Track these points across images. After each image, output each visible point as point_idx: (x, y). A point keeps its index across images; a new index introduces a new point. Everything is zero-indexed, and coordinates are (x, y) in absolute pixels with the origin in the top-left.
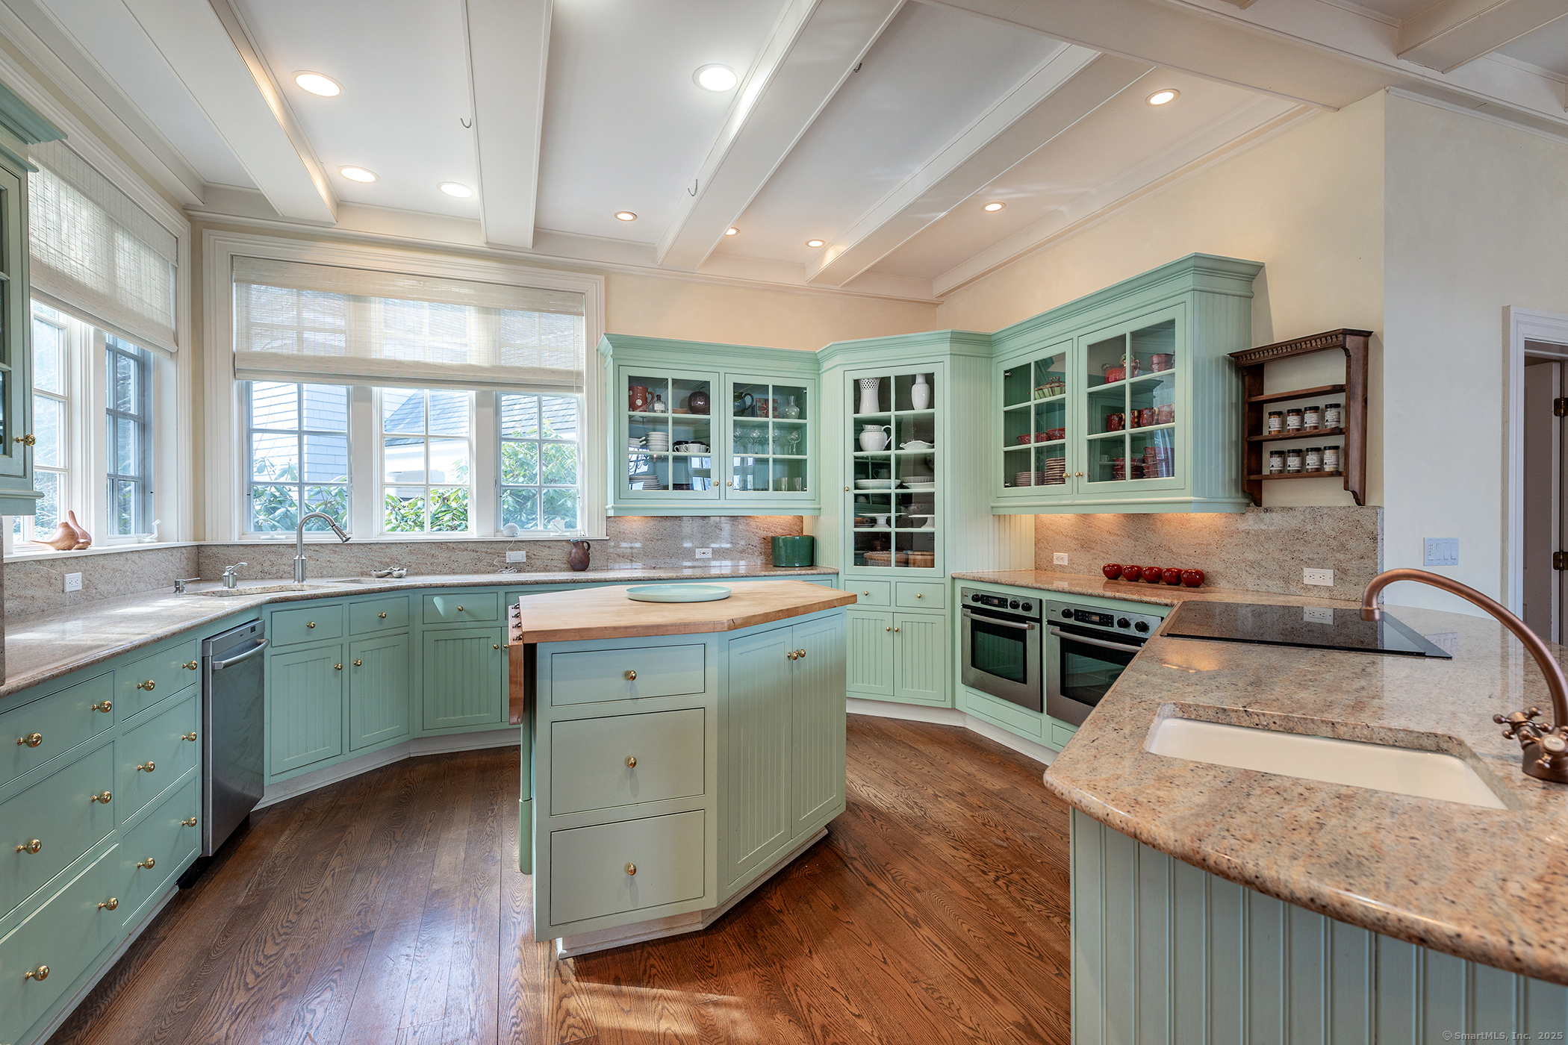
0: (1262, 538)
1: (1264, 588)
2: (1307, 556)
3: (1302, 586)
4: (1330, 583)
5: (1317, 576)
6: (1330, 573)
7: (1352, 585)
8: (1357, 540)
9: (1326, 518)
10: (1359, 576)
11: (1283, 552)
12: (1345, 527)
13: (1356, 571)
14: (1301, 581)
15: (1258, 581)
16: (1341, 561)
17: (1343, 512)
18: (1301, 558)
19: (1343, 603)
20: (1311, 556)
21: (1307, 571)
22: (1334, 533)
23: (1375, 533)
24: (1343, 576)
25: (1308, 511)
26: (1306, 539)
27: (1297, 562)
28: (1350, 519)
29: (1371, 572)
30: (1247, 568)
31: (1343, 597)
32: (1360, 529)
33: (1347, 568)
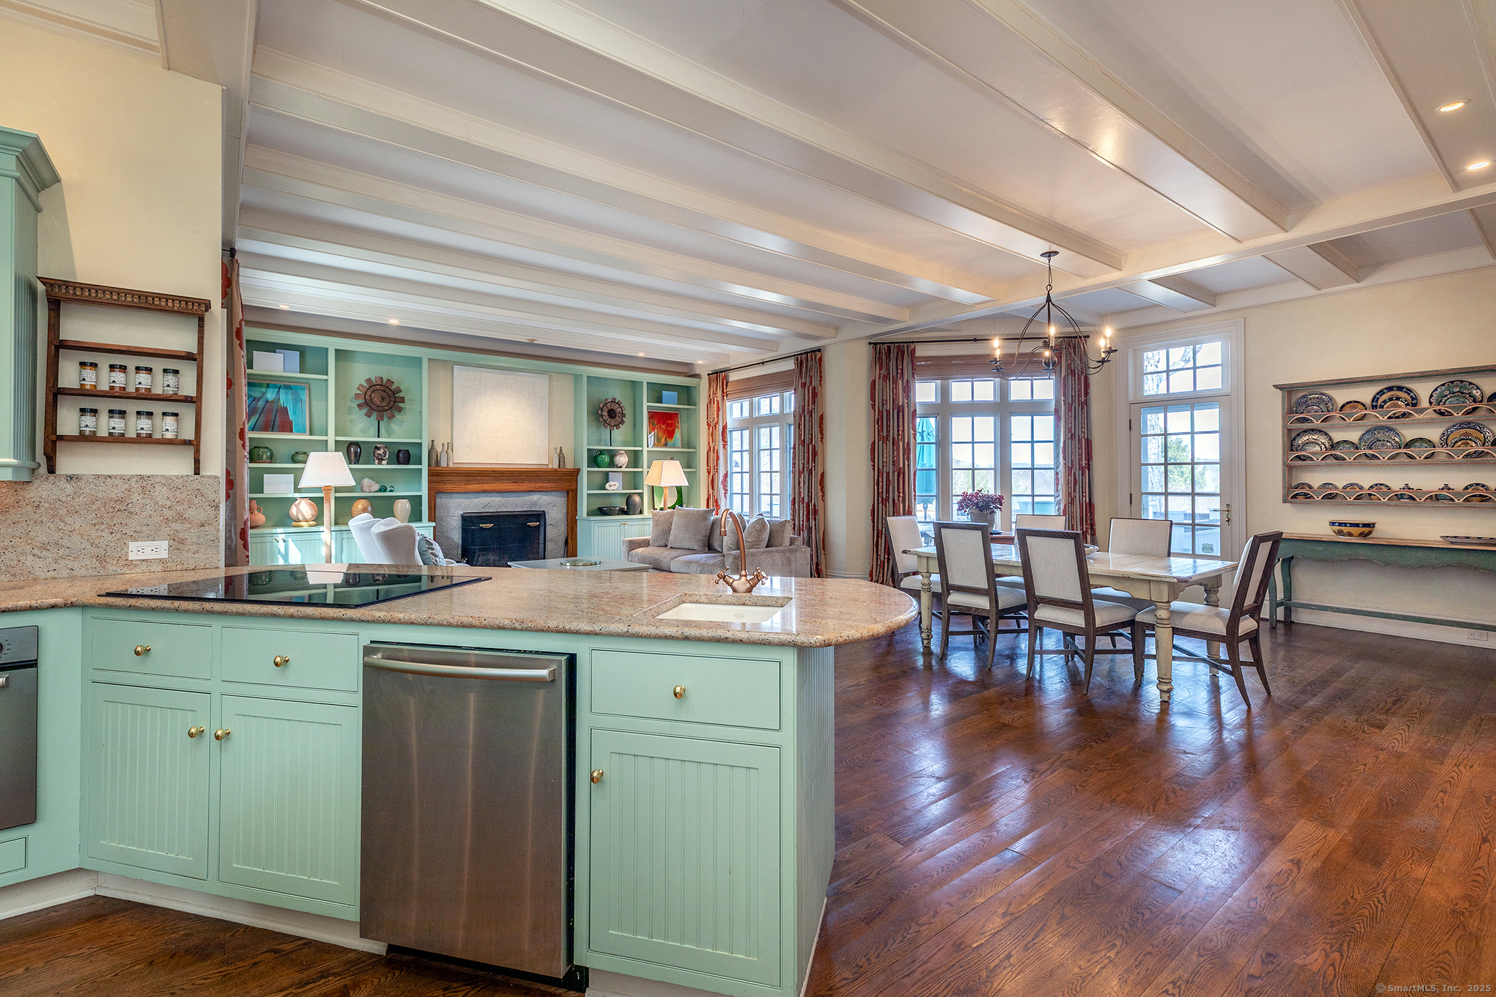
0: (63, 512)
1: (65, 573)
2: (133, 529)
3: (126, 562)
4: (165, 555)
5: (148, 550)
6: (164, 545)
7: (190, 554)
8: (197, 508)
9: (158, 487)
10: (199, 544)
11: (97, 527)
12: (183, 496)
13: (195, 540)
14: (124, 557)
15: (54, 565)
16: (177, 531)
17: (181, 480)
18: (124, 532)
19: (179, 574)
20: (138, 529)
21: (133, 546)
22: (169, 503)
23: (217, 501)
24: (180, 546)
25: (135, 479)
26: (132, 510)
27: (118, 536)
28: (189, 488)
29: (212, 539)
30: (36, 551)
31: (179, 567)
32: (200, 498)
33: (184, 538)
